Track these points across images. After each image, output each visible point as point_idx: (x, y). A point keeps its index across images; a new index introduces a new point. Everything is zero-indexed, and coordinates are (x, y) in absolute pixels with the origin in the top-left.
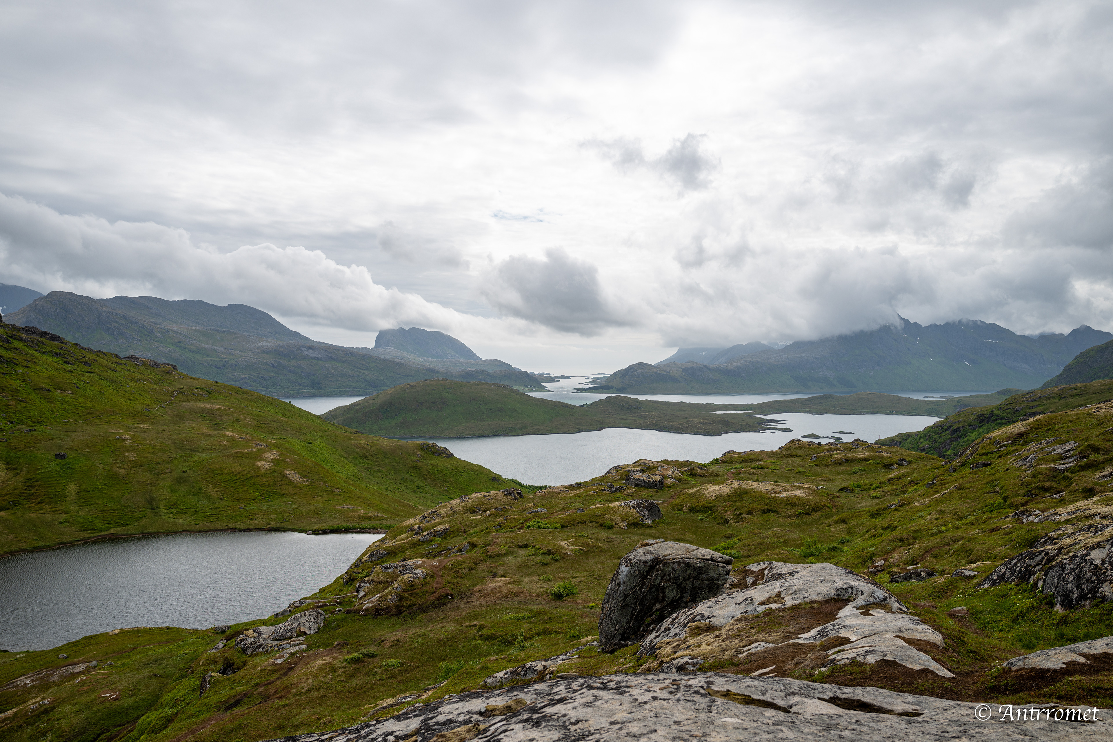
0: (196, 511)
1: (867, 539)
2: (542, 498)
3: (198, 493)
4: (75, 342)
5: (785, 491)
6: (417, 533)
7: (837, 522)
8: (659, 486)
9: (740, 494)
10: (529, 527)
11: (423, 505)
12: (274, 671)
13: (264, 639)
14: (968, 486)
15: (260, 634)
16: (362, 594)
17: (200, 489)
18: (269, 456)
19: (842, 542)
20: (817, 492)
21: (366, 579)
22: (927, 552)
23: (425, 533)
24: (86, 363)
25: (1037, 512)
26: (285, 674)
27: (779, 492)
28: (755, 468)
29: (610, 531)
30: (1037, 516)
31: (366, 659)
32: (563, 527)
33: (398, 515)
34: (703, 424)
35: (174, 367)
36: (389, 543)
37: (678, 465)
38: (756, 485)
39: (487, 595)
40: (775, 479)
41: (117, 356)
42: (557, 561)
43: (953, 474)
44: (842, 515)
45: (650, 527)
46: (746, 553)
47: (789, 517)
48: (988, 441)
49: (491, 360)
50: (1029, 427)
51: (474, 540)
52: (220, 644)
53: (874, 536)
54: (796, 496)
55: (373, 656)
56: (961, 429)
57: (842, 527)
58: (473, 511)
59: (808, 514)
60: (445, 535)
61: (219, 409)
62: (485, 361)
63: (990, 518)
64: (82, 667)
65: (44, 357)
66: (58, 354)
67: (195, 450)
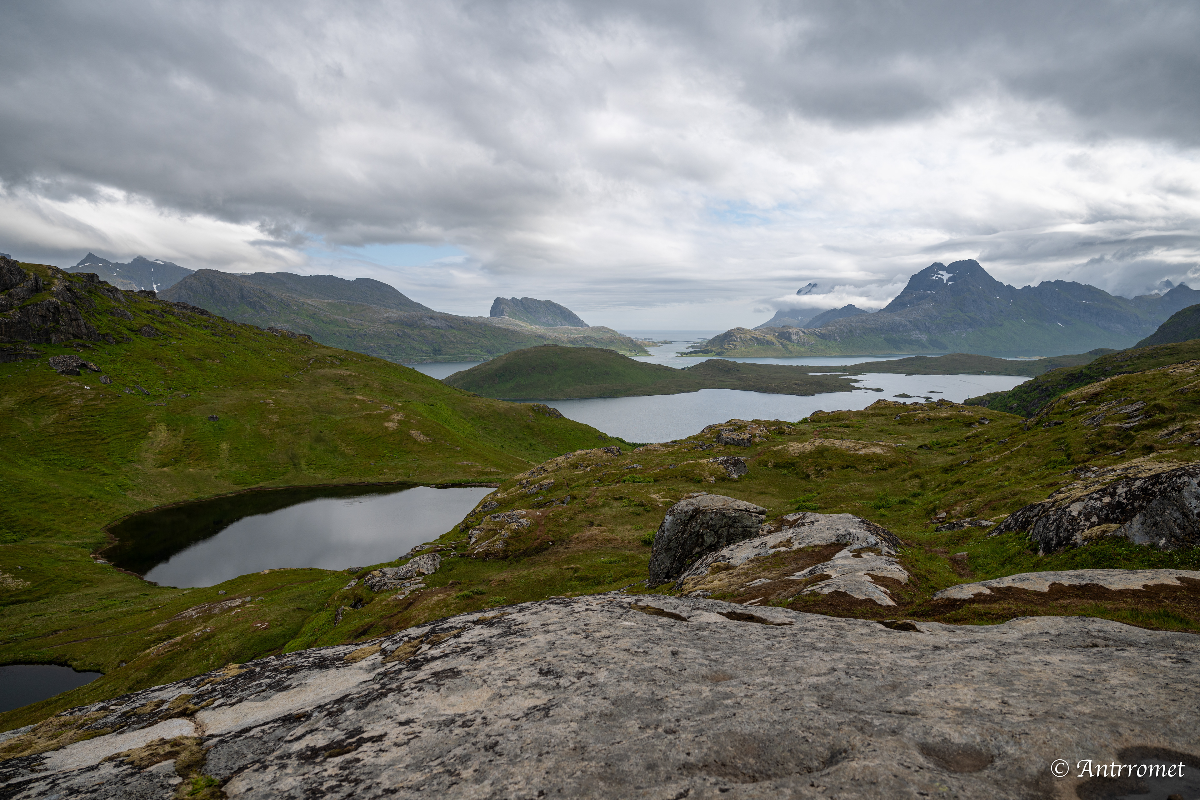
0: (333, 467)
1: (937, 493)
2: (639, 454)
3: (334, 450)
4: (221, 316)
5: (864, 448)
6: (525, 487)
7: (911, 477)
8: (748, 444)
9: (821, 452)
10: (624, 481)
11: (535, 461)
12: (397, 606)
13: (389, 579)
14: (1036, 443)
15: (385, 574)
16: (474, 540)
17: (336, 447)
18: (396, 417)
19: (915, 496)
20: (895, 450)
21: (477, 527)
22: (986, 505)
23: (532, 487)
24: (231, 335)
25: (1095, 468)
26: (406, 608)
27: (858, 450)
28: (841, 427)
29: (699, 485)
30: (1094, 472)
31: (476, 596)
32: (656, 481)
33: (512, 470)
34: (798, 385)
35: (309, 337)
36: (500, 496)
37: (767, 424)
38: (837, 443)
39: (583, 542)
40: (858, 437)
41: (258, 328)
42: (648, 511)
43: (1027, 432)
44: (917, 471)
45: (736, 481)
46: (823, 505)
47: (867, 472)
48: (1064, 401)
49: (598, 327)
50: (1104, 388)
51: (575, 493)
52: (353, 583)
53: (943, 490)
54: (875, 453)
55: (482, 593)
56: (1050, 388)
57: (915, 482)
58: (576, 467)
59: (885, 469)
60: (551, 488)
61: (350, 375)
62: (592, 328)
63: (1051, 473)
64: (238, 602)
65: (194, 330)
66: (206, 327)
67: (330, 412)
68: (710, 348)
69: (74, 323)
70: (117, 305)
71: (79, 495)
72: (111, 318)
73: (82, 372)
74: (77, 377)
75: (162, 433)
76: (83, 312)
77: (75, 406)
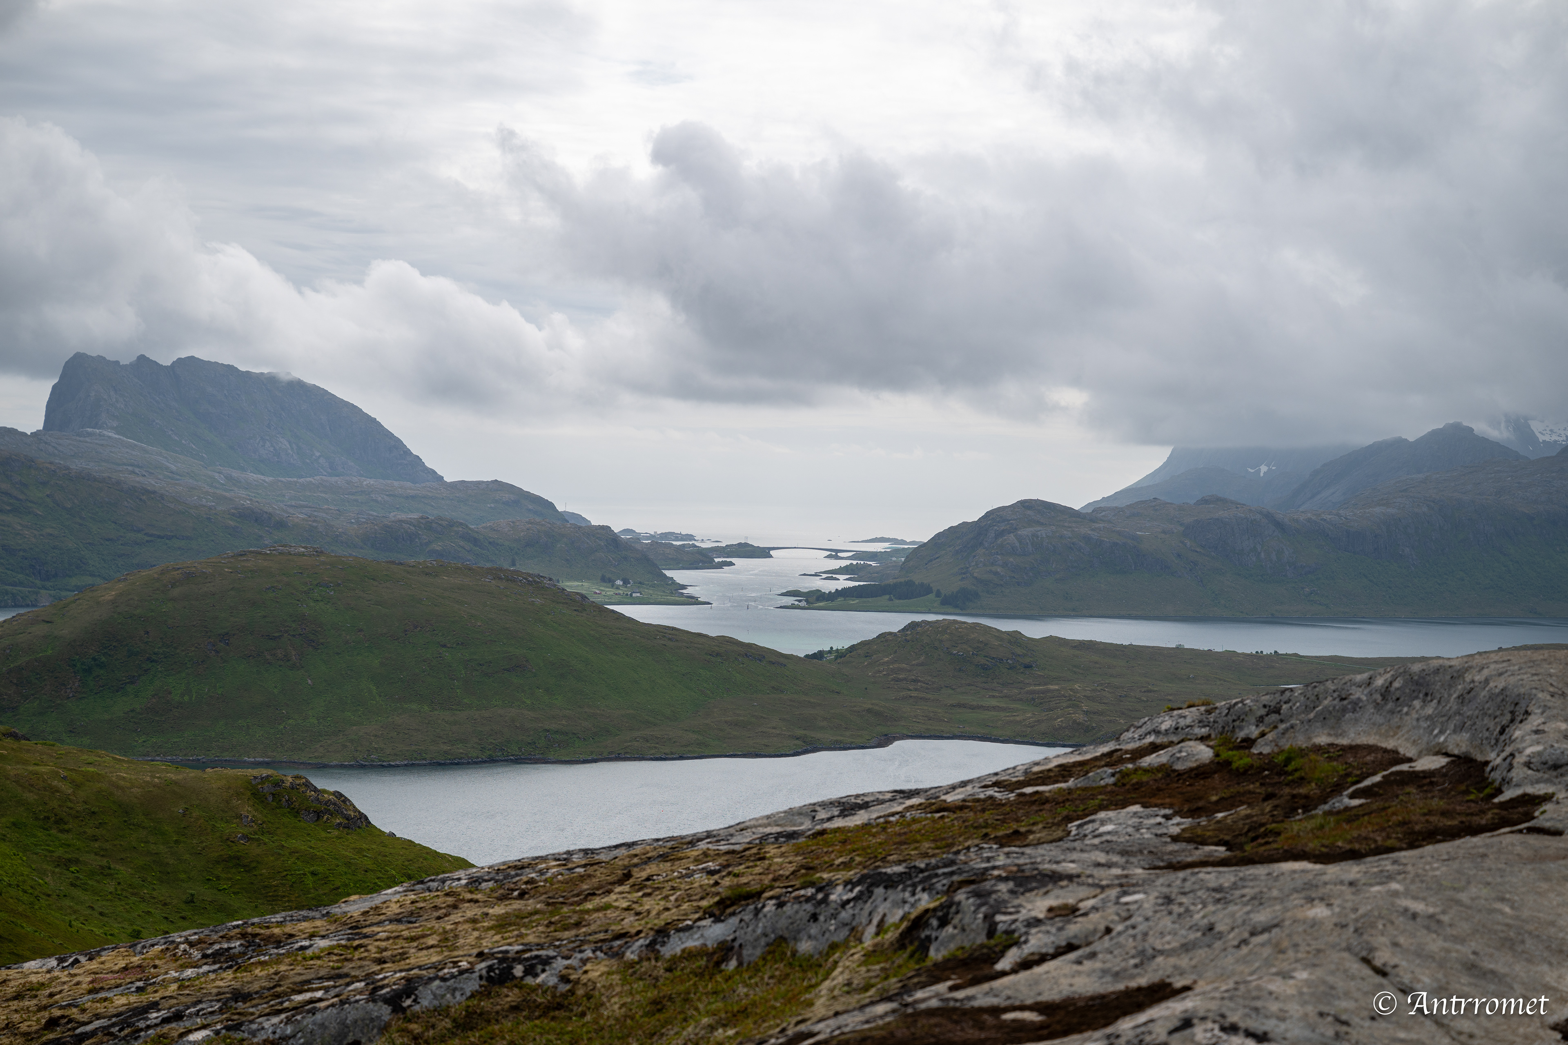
49: (478, 483)
62: (454, 485)
68: (918, 578)
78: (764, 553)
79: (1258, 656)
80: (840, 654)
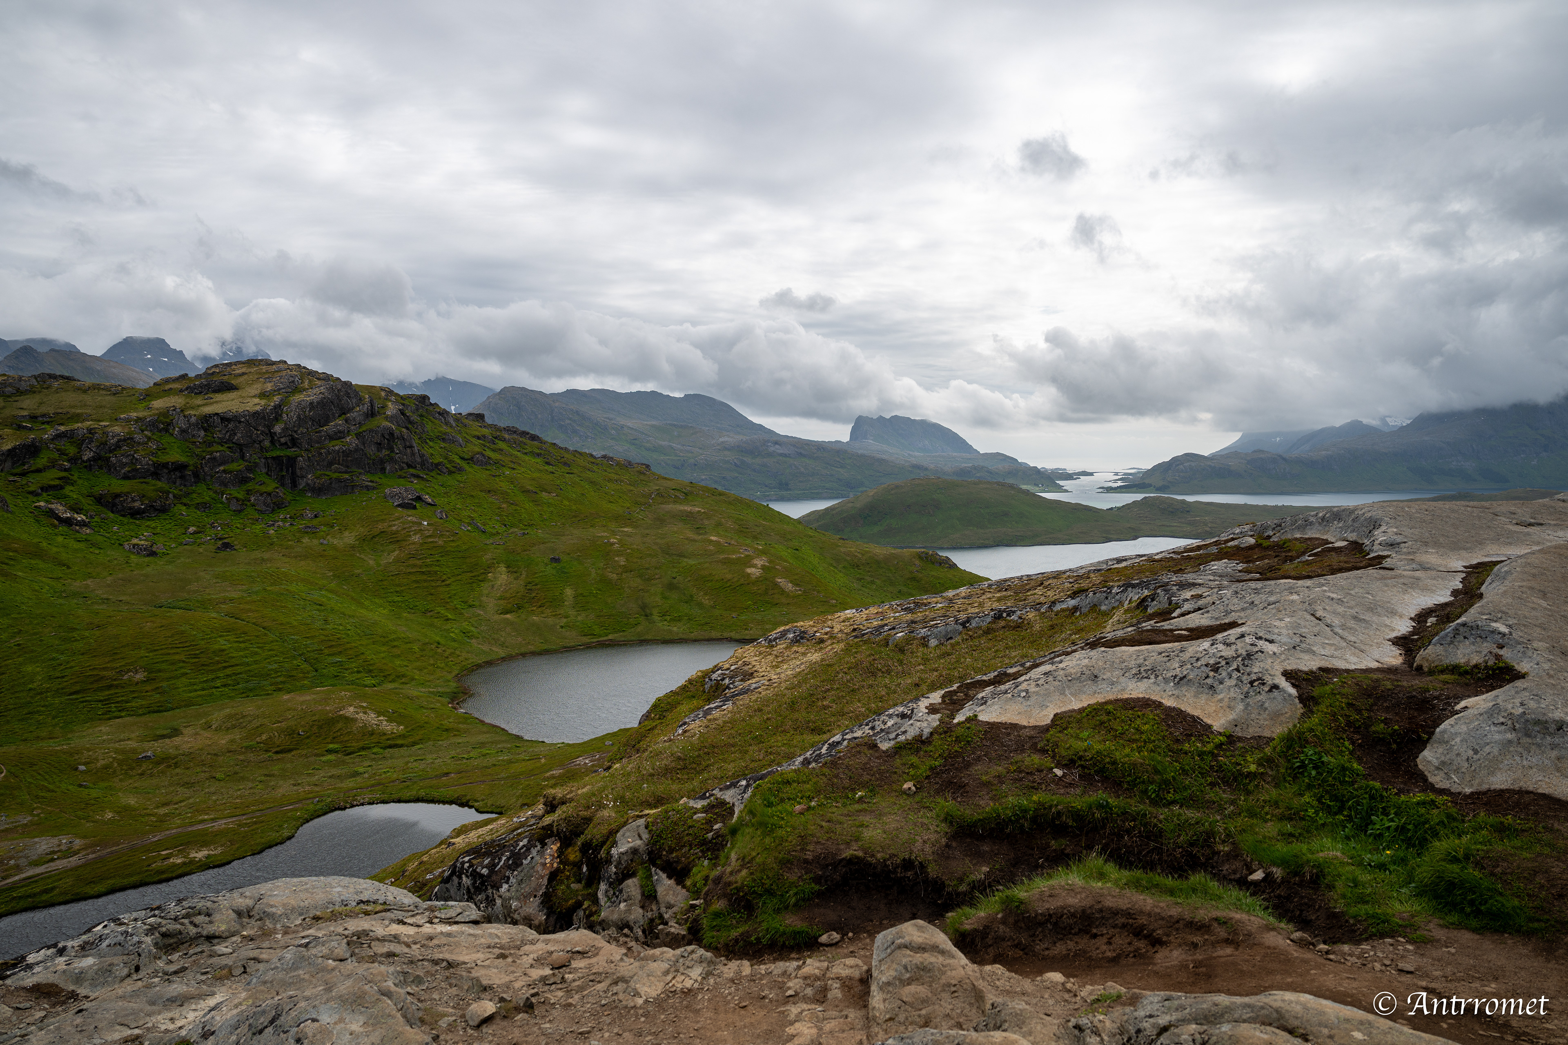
0: (689, 619)
3: (690, 600)
4: (552, 442)
17: (691, 596)
18: (759, 562)
24: (565, 464)
35: (648, 466)
41: (591, 456)
49: (991, 454)
61: (699, 511)
62: (984, 455)
65: (527, 458)
66: (539, 455)
67: (682, 555)
68: (1147, 481)
69: (409, 450)
70: (449, 430)
71: (427, 640)
72: (443, 445)
73: (417, 505)
74: (413, 511)
75: (502, 577)
76: (416, 438)
77: (414, 543)
78: (1091, 474)
79: (1276, 506)
80: (1119, 508)
